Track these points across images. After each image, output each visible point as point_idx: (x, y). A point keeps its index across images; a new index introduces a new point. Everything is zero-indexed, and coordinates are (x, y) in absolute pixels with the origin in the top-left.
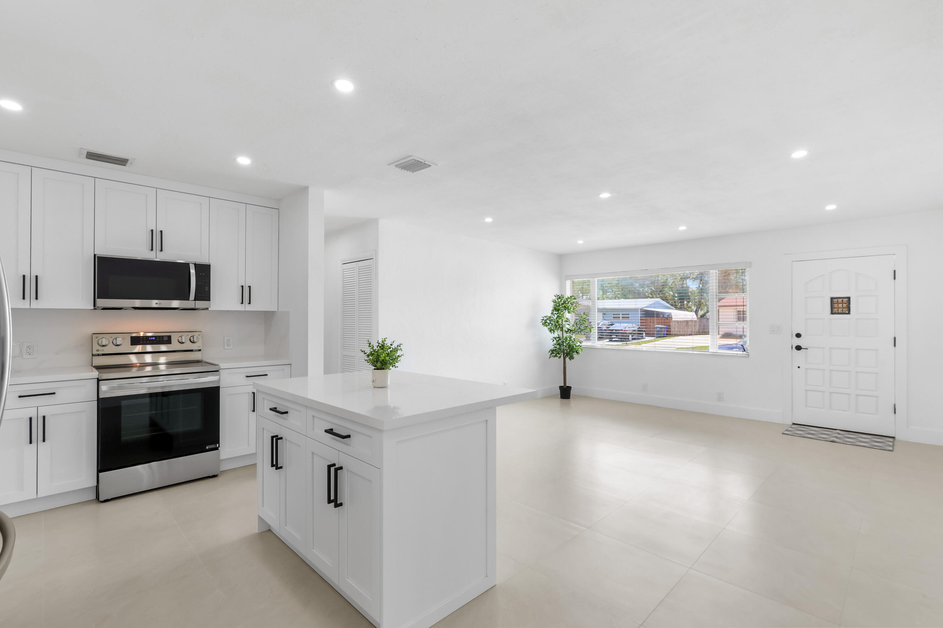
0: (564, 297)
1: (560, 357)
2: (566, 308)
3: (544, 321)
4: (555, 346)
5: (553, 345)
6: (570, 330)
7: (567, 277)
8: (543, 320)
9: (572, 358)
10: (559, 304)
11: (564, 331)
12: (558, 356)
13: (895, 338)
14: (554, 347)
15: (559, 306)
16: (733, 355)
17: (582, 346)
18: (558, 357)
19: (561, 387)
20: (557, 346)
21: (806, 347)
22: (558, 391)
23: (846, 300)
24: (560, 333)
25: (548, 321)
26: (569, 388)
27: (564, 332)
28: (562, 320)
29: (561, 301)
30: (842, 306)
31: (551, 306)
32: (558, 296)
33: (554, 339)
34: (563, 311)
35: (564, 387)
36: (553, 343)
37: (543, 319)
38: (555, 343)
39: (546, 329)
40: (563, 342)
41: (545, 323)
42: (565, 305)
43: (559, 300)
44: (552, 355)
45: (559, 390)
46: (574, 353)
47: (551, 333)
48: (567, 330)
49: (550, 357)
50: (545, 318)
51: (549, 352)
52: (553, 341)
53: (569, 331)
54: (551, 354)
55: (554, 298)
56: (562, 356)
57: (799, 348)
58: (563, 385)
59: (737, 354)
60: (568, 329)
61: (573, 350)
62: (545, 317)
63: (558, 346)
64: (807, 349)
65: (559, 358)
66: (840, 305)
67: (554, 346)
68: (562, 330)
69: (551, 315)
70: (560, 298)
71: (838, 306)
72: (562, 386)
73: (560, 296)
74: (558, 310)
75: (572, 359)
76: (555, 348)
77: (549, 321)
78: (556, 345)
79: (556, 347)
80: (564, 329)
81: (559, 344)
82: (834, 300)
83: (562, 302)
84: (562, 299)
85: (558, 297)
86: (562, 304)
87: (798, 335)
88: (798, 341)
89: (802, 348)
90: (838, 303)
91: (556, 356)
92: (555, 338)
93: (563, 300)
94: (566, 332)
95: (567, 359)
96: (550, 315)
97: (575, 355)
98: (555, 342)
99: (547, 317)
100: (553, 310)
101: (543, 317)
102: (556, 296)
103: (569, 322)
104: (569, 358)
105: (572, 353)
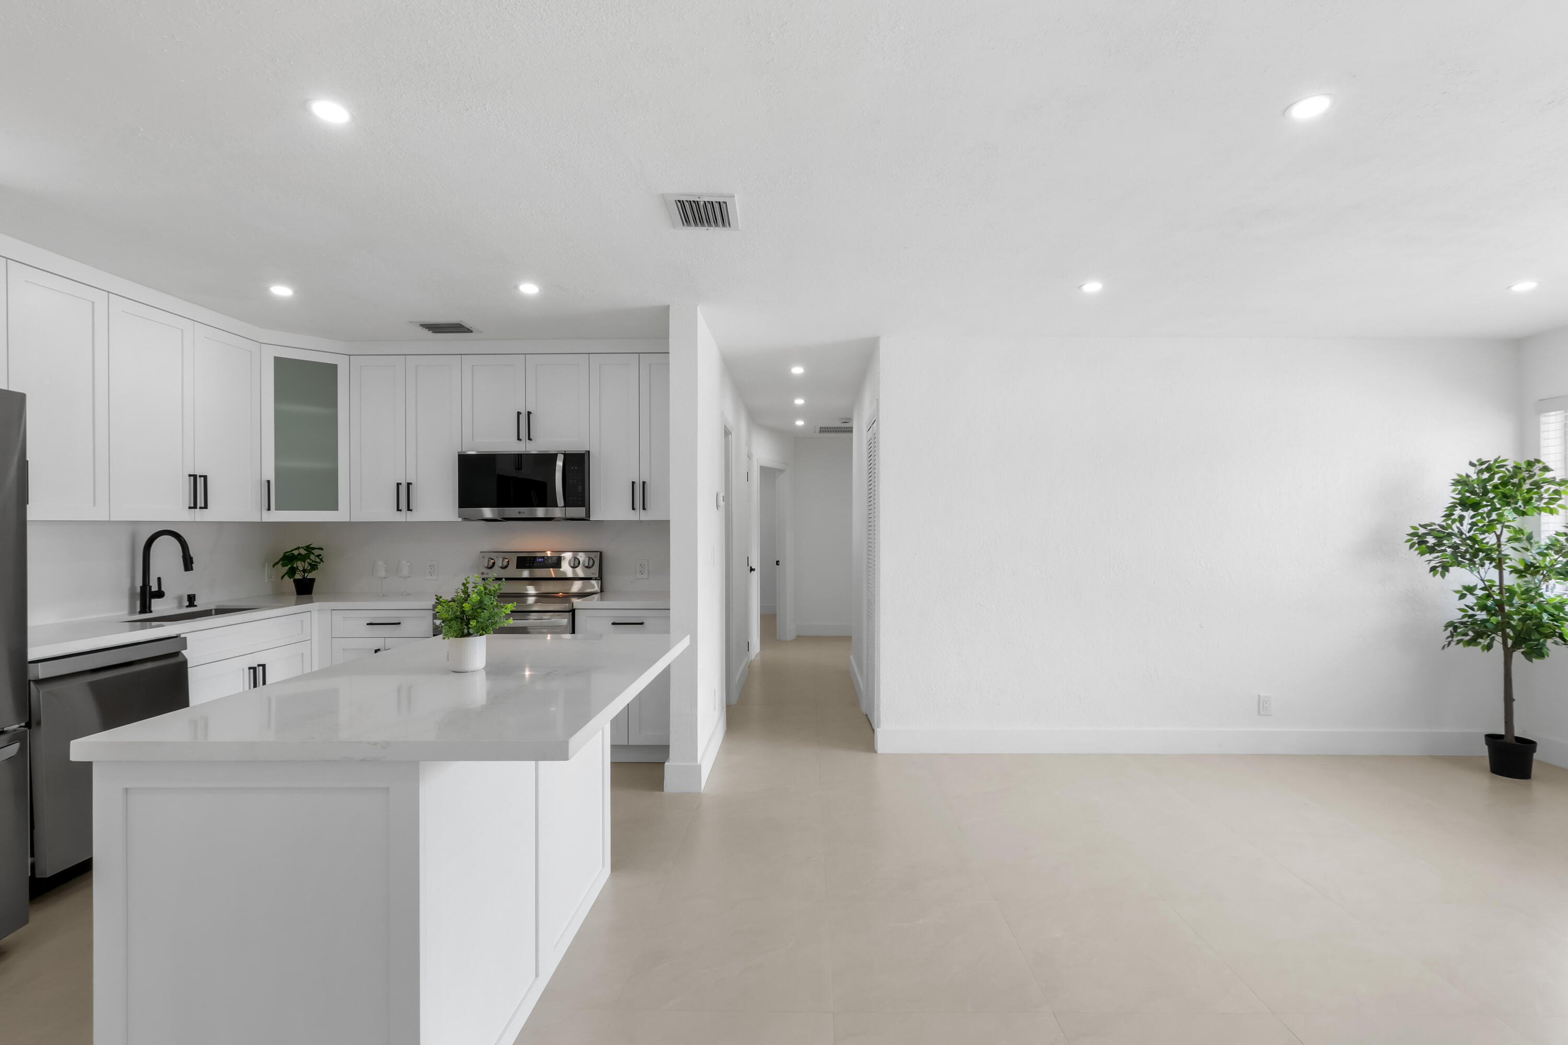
0: (1503, 466)
1: (1489, 647)
2: (1507, 499)
3: (1415, 539)
4: (1471, 612)
5: (1460, 609)
6: (1532, 565)
7: (1546, 405)
8: (1413, 535)
9: (1536, 652)
10: (1485, 488)
11: (1507, 569)
12: (1480, 643)
14: (1464, 617)
15: (1486, 492)
18: (1480, 647)
19: (1493, 738)
20: (1475, 613)
22: (1483, 750)
24: (1490, 573)
25: (1431, 541)
26: (1528, 746)
27: (1506, 573)
28: (1499, 537)
29: (1491, 479)
31: (1449, 494)
32: (1482, 463)
33: (1465, 592)
34: (1499, 509)
35: (1505, 740)
36: (1462, 604)
37: (1412, 531)
38: (1471, 605)
39: (1423, 563)
40: (1500, 603)
41: (1420, 544)
43: (1486, 476)
44: (1455, 639)
45: (1487, 747)
46: (1549, 640)
48: (1521, 567)
49: (1450, 644)
50: (1422, 531)
51: (1447, 627)
52: (1463, 596)
53: (1530, 569)
54: (1452, 636)
55: (1472, 473)
56: (1499, 645)
58: (1503, 733)
60: (1526, 564)
61: (1541, 629)
62: (1424, 526)
63: (1482, 615)
65: (1483, 648)
68: (1499, 566)
69: (1447, 520)
70: (1489, 469)
72: (1501, 737)
73: (1491, 463)
74: (1475, 506)
75: (1536, 658)
76: (1466, 619)
77: (1436, 537)
78: (1472, 609)
80: (1509, 562)
81: (1483, 608)
83: (1496, 481)
84: (1494, 474)
85: (1484, 466)
86: (1496, 487)
91: (1472, 642)
92: (1470, 590)
93: (1497, 476)
94: (1515, 570)
95: (1518, 656)
96: (1438, 520)
98: (1470, 600)
99: (1429, 528)
100: (1452, 508)
101: (1413, 528)
102: (1477, 463)
103: (1531, 544)
104: (1523, 653)
105: (1539, 640)
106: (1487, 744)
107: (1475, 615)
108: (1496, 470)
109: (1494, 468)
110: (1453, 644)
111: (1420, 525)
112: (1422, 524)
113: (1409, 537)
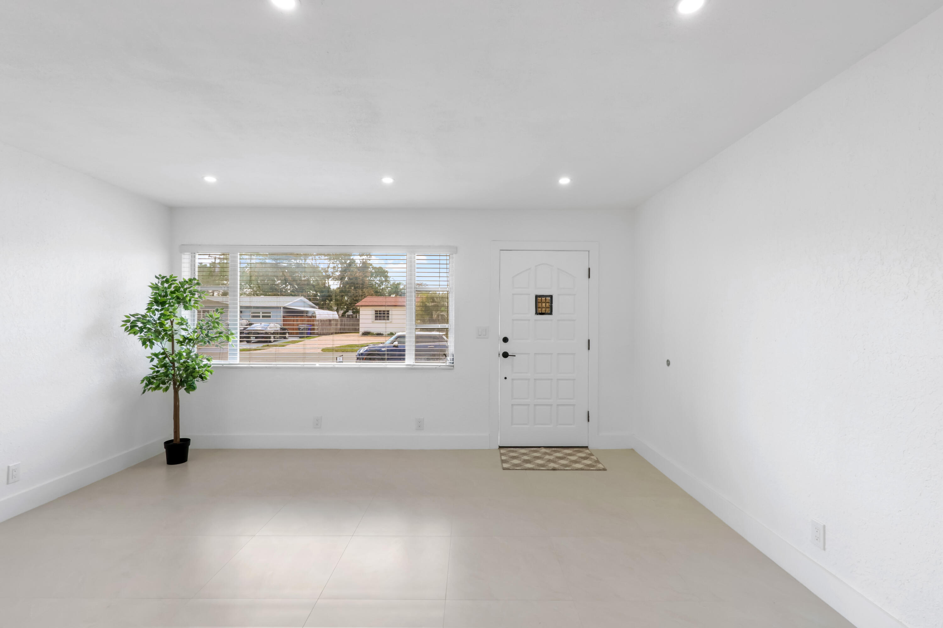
0: (175, 280)
1: (167, 389)
2: (179, 300)
3: (129, 324)
4: (157, 369)
5: (151, 368)
6: (187, 338)
7: (184, 248)
8: (128, 321)
10: (166, 292)
11: (175, 341)
12: (162, 387)
13: (589, 341)
14: (153, 373)
15: (166, 296)
16: (436, 368)
17: (212, 366)
18: (162, 390)
19: (168, 444)
20: (160, 369)
21: (512, 353)
22: (163, 450)
23: (549, 298)
24: (167, 345)
25: (140, 324)
26: (186, 442)
27: (175, 344)
28: (172, 322)
29: (169, 287)
30: (546, 305)
31: (147, 295)
32: (163, 277)
33: (153, 357)
34: (173, 306)
35: (174, 442)
37: (126, 319)
38: (155, 364)
39: (135, 340)
40: (173, 362)
41: (132, 327)
42: (177, 294)
43: (166, 285)
44: (149, 387)
45: (165, 450)
46: (195, 379)
47: (146, 348)
48: (181, 340)
49: (144, 391)
50: (132, 319)
51: (143, 381)
52: (152, 360)
53: (186, 340)
54: (147, 385)
55: (156, 281)
56: (172, 387)
57: (505, 355)
58: (172, 438)
59: (440, 366)
60: (185, 338)
61: (193, 374)
62: (133, 316)
63: (162, 370)
64: (515, 356)
65: (164, 391)
66: (544, 304)
67: (155, 369)
68: (171, 340)
69: (147, 312)
70: (167, 281)
71: (542, 305)
72: (172, 441)
73: (168, 277)
74: (163, 304)
75: (192, 391)
76: (155, 374)
77: (142, 323)
78: (157, 367)
79: (158, 372)
80: (176, 337)
81: (165, 366)
82: (538, 298)
83: (172, 289)
84: (171, 284)
85: (164, 279)
86: (172, 293)
87: (505, 340)
88: (506, 347)
89: (509, 355)
90: (542, 302)
91: (158, 387)
92: (156, 355)
93: (173, 286)
94: (179, 342)
95: (182, 391)
96: (143, 312)
97: (198, 383)
98: (156, 361)
99: (136, 317)
100: (151, 304)
101: (127, 316)
102: (159, 277)
103: (187, 326)
104: (185, 389)
105: (192, 380)
106: (165, 448)
107: (160, 371)
108: (171, 282)
109: (170, 281)
110: (147, 390)
111: (130, 315)
112: (132, 314)
113: (124, 323)
